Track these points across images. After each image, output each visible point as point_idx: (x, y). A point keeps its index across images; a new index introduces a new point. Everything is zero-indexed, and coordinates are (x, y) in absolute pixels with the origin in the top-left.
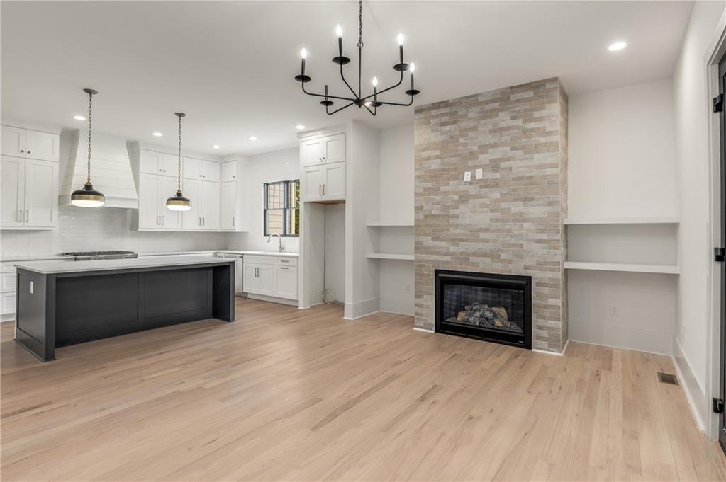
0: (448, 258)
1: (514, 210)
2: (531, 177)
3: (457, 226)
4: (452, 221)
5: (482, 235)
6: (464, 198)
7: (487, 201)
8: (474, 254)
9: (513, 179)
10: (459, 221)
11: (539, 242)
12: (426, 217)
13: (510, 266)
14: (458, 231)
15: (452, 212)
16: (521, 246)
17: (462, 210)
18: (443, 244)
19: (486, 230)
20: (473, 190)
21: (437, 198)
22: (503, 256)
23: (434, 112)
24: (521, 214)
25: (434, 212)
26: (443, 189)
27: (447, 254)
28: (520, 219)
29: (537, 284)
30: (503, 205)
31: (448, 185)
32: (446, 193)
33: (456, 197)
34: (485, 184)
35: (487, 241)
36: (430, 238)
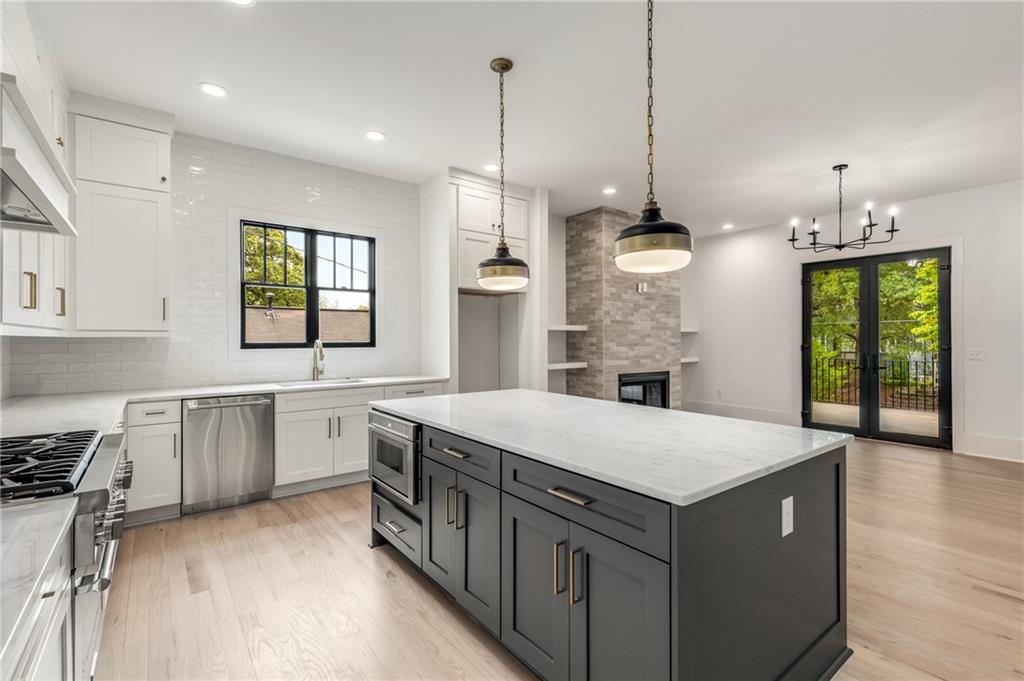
0: (626, 363)
1: (662, 320)
2: (669, 296)
3: (633, 332)
4: (630, 327)
5: (648, 340)
6: (637, 308)
7: (649, 311)
8: (643, 357)
9: (662, 296)
10: (634, 327)
11: (673, 345)
12: (612, 322)
13: (660, 364)
14: (634, 337)
15: (631, 319)
16: (665, 348)
17: (635, 318)
18: (624, 349)
19: (649, 336)
20: (642, 300)
21: (620, 304)
22: (658, 357)
23: (618, 219)
24: (665, 324)
25: (618, 318)
26: (624, 296)
27: (626, 359)
28: (665, 327)
29: (673, 376)
30: (657, 316)
31: (626, 293)
32: (625, 301)
33: (632, 305)
34: (649, 297)
35: (648, 345)
36: (614, 344)
